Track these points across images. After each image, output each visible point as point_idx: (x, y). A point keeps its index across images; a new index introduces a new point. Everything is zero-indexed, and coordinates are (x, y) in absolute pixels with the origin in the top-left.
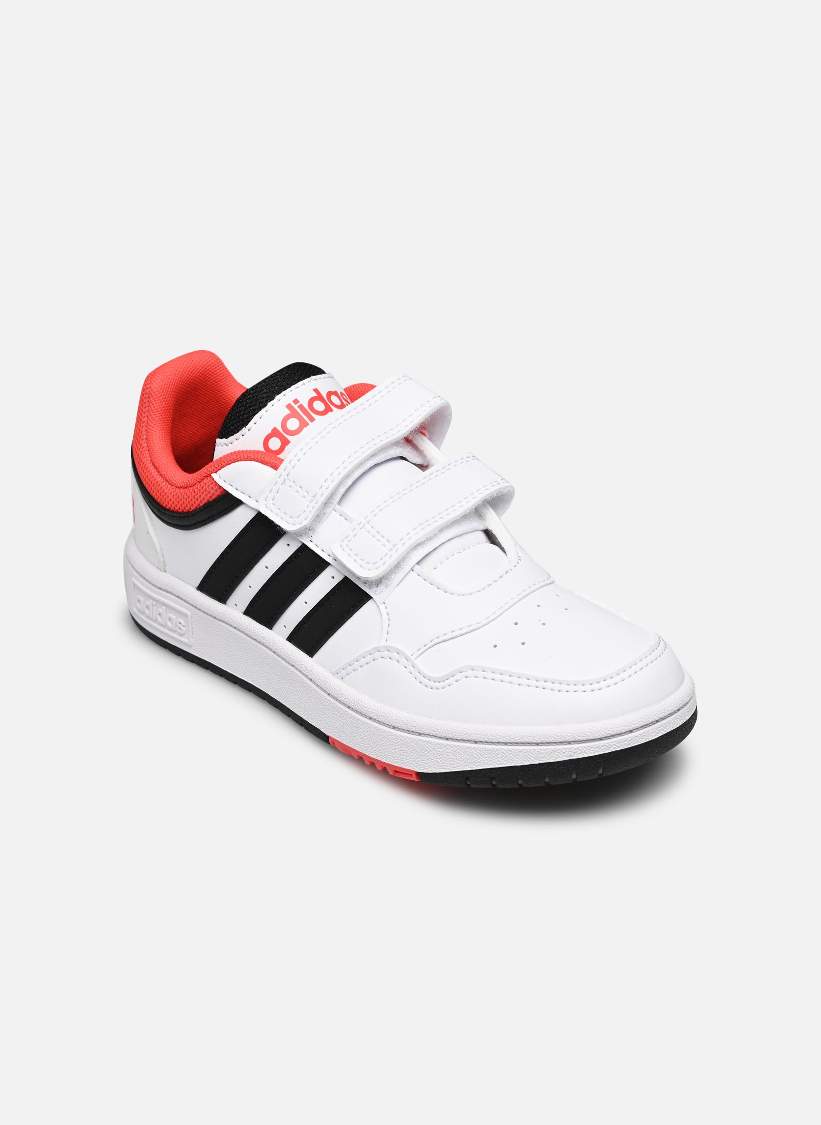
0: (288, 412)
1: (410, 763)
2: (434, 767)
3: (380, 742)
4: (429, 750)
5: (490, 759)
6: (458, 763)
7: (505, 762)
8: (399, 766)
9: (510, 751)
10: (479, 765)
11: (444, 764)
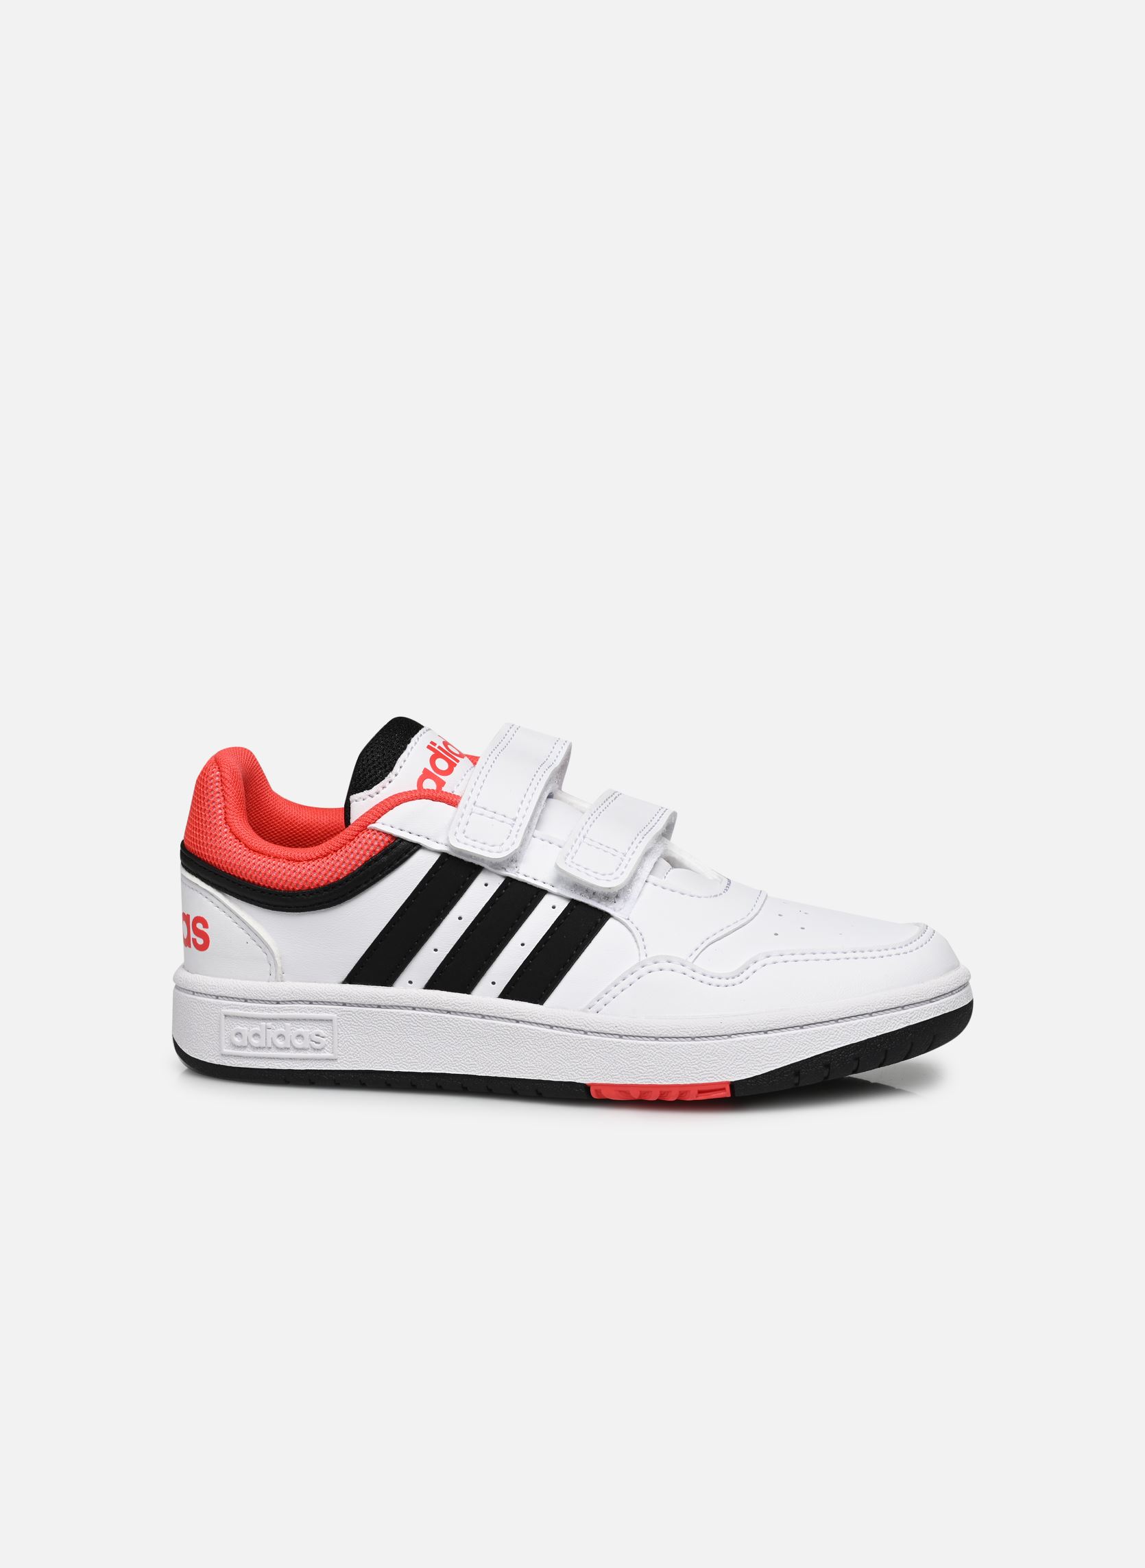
0: (432, 753)
1: (721, 1073)
2: (755, 1069)
3: (675, 1062)
4: (746, 1051)
5: (822, 1043)
6: (785, 1056)
7: (839, 1042)
8: (707, 1082)
9: (843, 1027)
10: (811, 1052)
11: (767, 1062)
